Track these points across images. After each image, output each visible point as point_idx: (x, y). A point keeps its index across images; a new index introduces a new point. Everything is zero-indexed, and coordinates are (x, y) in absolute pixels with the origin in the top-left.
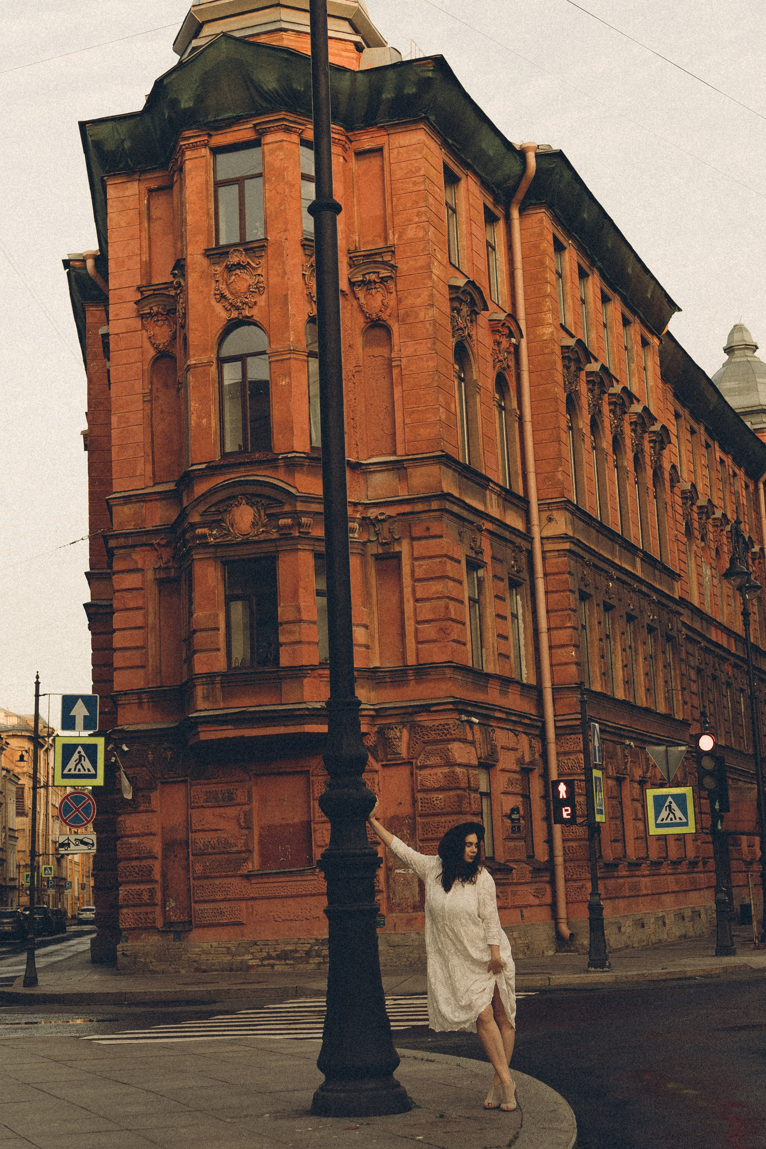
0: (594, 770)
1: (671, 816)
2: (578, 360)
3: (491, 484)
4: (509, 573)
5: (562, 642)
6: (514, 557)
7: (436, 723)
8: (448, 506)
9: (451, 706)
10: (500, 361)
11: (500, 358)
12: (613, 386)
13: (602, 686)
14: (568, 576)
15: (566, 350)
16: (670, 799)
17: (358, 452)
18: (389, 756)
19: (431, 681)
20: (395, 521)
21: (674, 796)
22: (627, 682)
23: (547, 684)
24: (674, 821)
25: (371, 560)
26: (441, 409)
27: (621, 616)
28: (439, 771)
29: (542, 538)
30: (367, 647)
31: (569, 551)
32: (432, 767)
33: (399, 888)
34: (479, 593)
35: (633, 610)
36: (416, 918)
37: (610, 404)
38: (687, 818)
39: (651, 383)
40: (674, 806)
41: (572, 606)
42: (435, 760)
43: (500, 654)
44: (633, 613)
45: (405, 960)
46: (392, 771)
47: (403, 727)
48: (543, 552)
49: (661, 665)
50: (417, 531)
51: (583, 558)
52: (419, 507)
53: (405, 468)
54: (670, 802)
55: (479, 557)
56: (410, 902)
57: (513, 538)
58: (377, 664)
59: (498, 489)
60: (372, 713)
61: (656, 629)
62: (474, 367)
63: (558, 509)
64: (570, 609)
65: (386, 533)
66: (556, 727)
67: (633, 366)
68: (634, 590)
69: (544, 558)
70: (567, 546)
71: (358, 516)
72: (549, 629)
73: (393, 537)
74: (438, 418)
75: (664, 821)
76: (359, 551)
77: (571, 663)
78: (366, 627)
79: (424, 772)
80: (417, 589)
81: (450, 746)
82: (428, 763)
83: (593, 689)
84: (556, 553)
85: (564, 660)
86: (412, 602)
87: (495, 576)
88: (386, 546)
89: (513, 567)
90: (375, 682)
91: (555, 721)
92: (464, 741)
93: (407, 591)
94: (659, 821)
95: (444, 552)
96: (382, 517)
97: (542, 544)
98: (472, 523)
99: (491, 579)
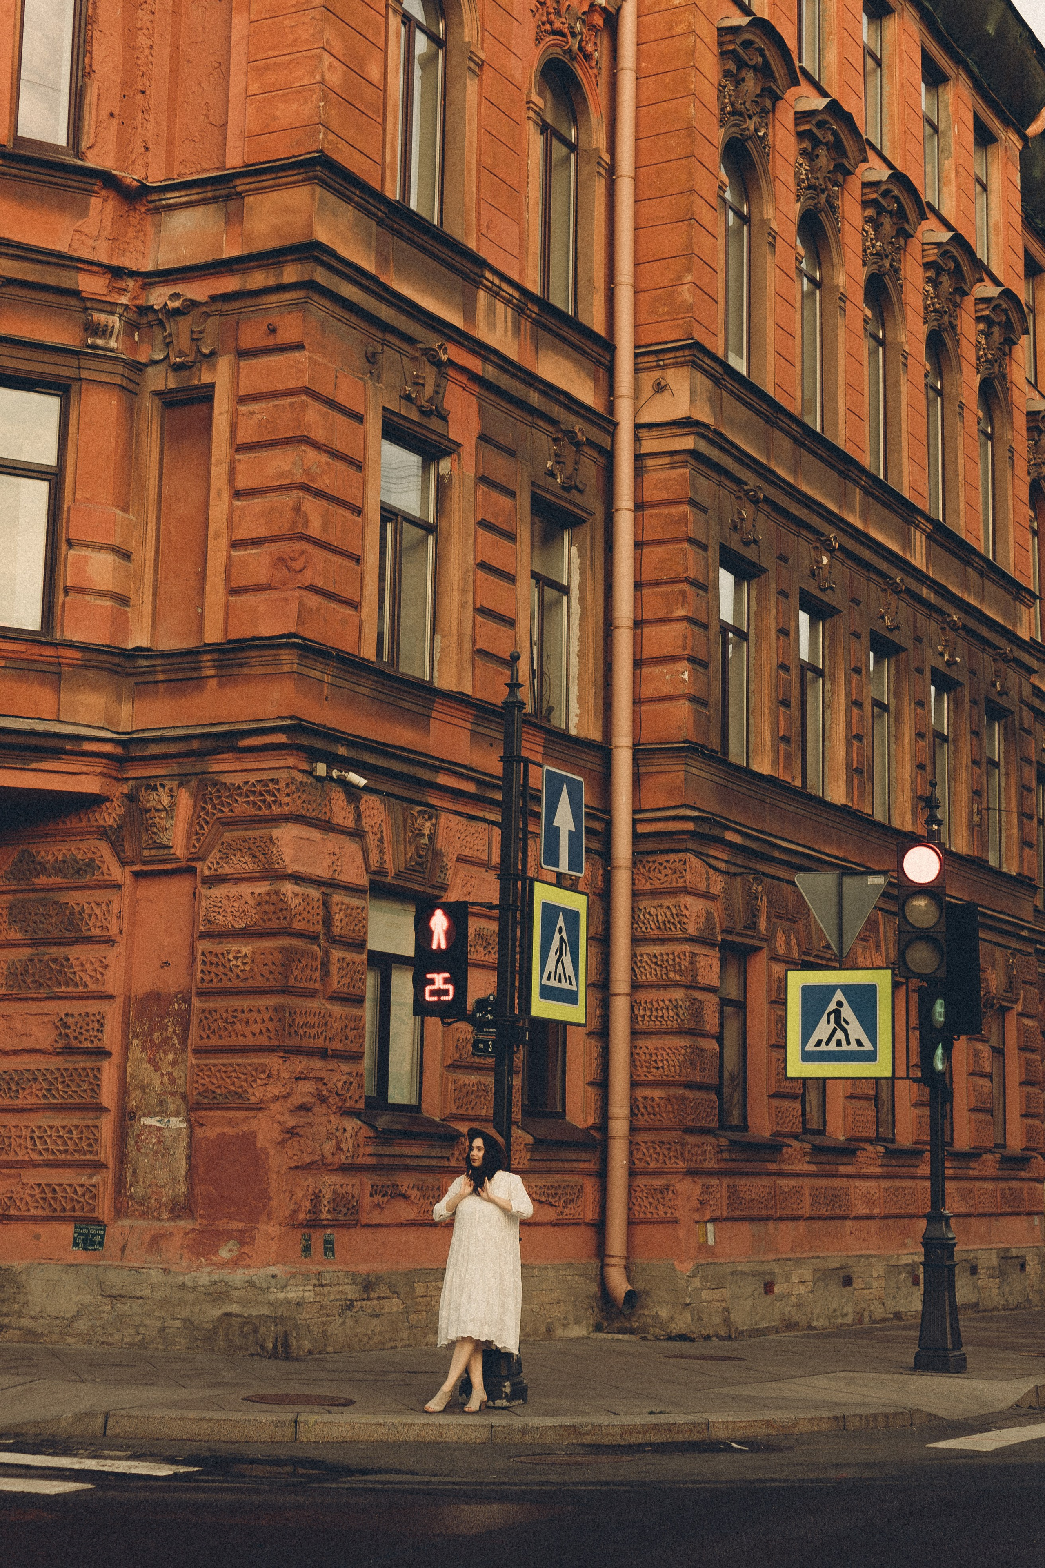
0: (537, 886)
1: (839, 1035)
2: (764, 71)
3: (488, 275)
4: (533, 484)
5: (666, 652)
6: (556, 455)
7: (252, 778)
8: (321, 276)
9: (282, 738)
10: (555, 32)
11: (557, 25)
12: (865, 160)
13: (775, 762)
14: (687, 508)
15: (728, 38)
16: (839, 996)
17: (146, 166)
18: (146, 853)
19: (249, 679)
20: (207, 315)
21: (847, 990)
22: (859, 771)
23: (623, 739)
24: (845, 1047)
25: (149, 405)
26: (327, 59)
27: (857, 635)
28: (245, 889)
29: (637, 427)
30: (123, 600)
31: (693, 453)
32: (238, 880)
33: (144, 1161)
34: (439, 511)
35: (890, 630)
36: (171, 1234)
37: (865, 204)
38: (874, 1042)
39: (996, 215)
40: (847, 1012)
41: (692, 574)
42: (241, 864)
43: (481, 652)
44: (895, 637)
45: (132, 1331)
46: (152, 890)
47: (181, 785)
48: (638, 457)
49: (965, 758)
50: (251, 337)
51: (739, 482)
52: (258, 279)
53: (243, 198)
54: (840, 1004)
55: (435, 423)
56: (166, 1194)
57: (557, 411)
58: (145, 643)
59: (516, 294)
60: (108, 748)
61: (960, 684)
62: (466, 15)
63: (675, 365)
64: (686, 580)
65: (183, 342)
66: (636, 837)
67: (948, 164)
68: (896, 590)
69: (639, 471)
70: (688, 443)
71: (124, 300)
72: (638, 624)
73: (199, 351)
74: (318, 78)
75: (823, 1047)
76: (118, 380)
77: (679, 697)
78: (126, 556)
79: (219, 892)
80: (240, 467)
81: (276, 833)
82: (227, 870)
83: (756, 767)
84: (667, 460)
85: (666, 690)
86: (226, 495)
87: (483, 479)
88: (186, 373)
89: (551, 474)
90: (132, 681)
91: (635, 822)
92: (327, 826)
93: (219, 473)
94: (810, 1047)
95: (304, 381)
96: (177, 304)
97: (637, 439)
98: (411, 340)
99: (471, 484)
